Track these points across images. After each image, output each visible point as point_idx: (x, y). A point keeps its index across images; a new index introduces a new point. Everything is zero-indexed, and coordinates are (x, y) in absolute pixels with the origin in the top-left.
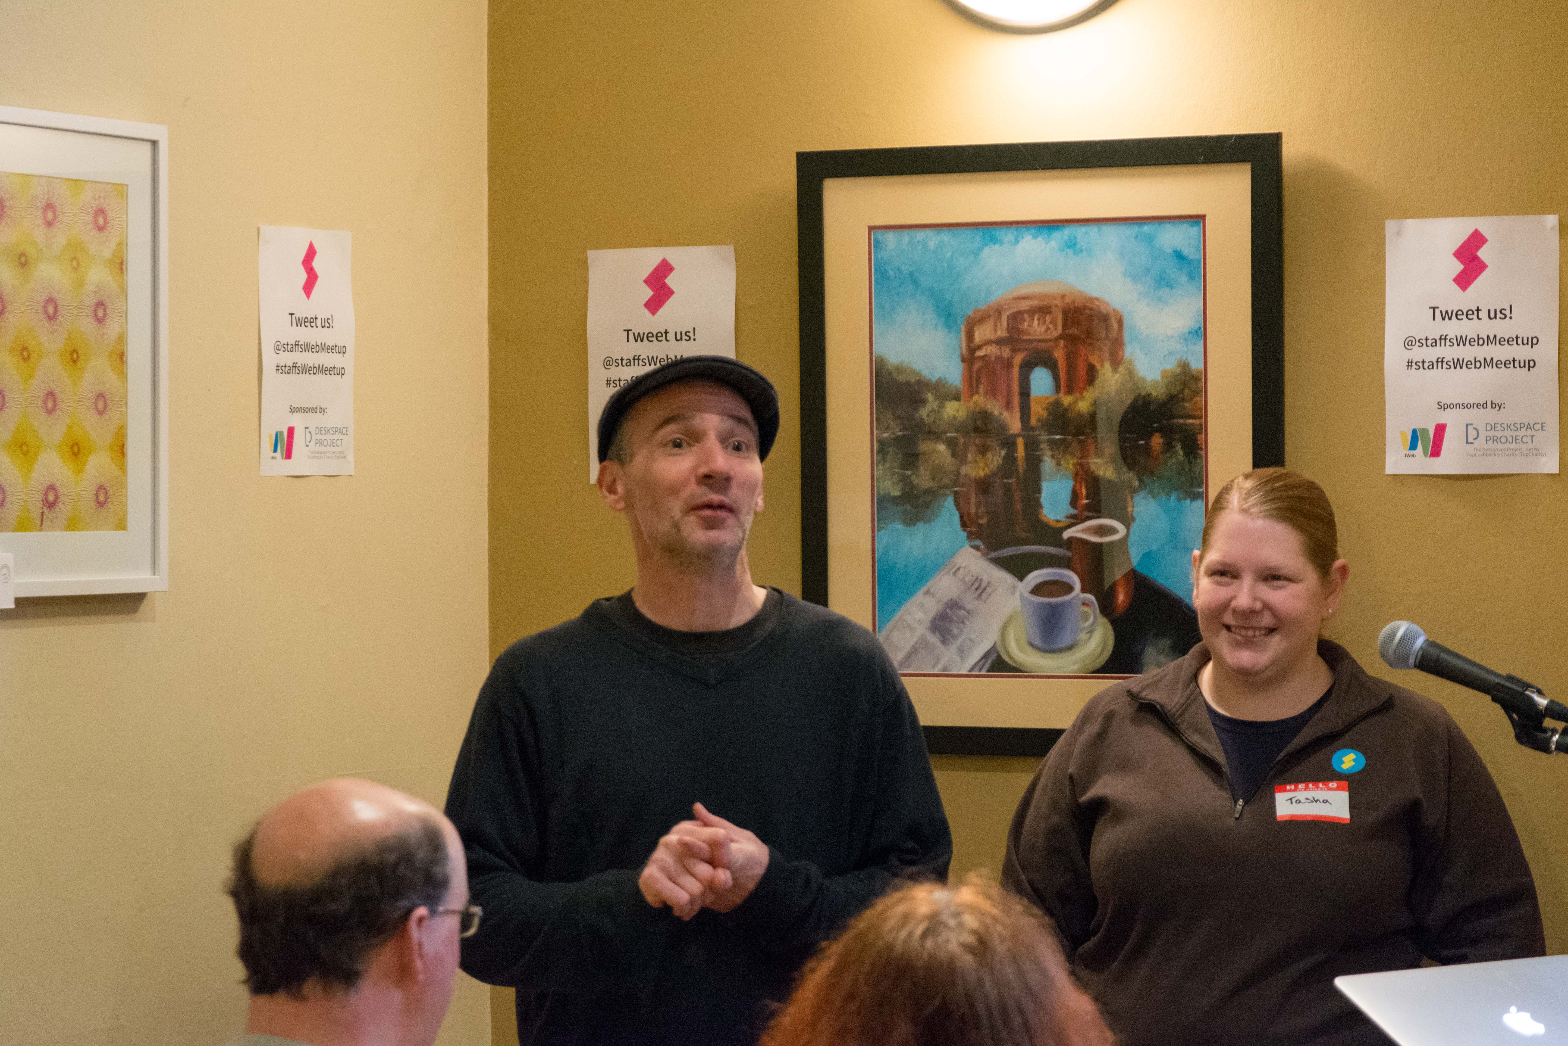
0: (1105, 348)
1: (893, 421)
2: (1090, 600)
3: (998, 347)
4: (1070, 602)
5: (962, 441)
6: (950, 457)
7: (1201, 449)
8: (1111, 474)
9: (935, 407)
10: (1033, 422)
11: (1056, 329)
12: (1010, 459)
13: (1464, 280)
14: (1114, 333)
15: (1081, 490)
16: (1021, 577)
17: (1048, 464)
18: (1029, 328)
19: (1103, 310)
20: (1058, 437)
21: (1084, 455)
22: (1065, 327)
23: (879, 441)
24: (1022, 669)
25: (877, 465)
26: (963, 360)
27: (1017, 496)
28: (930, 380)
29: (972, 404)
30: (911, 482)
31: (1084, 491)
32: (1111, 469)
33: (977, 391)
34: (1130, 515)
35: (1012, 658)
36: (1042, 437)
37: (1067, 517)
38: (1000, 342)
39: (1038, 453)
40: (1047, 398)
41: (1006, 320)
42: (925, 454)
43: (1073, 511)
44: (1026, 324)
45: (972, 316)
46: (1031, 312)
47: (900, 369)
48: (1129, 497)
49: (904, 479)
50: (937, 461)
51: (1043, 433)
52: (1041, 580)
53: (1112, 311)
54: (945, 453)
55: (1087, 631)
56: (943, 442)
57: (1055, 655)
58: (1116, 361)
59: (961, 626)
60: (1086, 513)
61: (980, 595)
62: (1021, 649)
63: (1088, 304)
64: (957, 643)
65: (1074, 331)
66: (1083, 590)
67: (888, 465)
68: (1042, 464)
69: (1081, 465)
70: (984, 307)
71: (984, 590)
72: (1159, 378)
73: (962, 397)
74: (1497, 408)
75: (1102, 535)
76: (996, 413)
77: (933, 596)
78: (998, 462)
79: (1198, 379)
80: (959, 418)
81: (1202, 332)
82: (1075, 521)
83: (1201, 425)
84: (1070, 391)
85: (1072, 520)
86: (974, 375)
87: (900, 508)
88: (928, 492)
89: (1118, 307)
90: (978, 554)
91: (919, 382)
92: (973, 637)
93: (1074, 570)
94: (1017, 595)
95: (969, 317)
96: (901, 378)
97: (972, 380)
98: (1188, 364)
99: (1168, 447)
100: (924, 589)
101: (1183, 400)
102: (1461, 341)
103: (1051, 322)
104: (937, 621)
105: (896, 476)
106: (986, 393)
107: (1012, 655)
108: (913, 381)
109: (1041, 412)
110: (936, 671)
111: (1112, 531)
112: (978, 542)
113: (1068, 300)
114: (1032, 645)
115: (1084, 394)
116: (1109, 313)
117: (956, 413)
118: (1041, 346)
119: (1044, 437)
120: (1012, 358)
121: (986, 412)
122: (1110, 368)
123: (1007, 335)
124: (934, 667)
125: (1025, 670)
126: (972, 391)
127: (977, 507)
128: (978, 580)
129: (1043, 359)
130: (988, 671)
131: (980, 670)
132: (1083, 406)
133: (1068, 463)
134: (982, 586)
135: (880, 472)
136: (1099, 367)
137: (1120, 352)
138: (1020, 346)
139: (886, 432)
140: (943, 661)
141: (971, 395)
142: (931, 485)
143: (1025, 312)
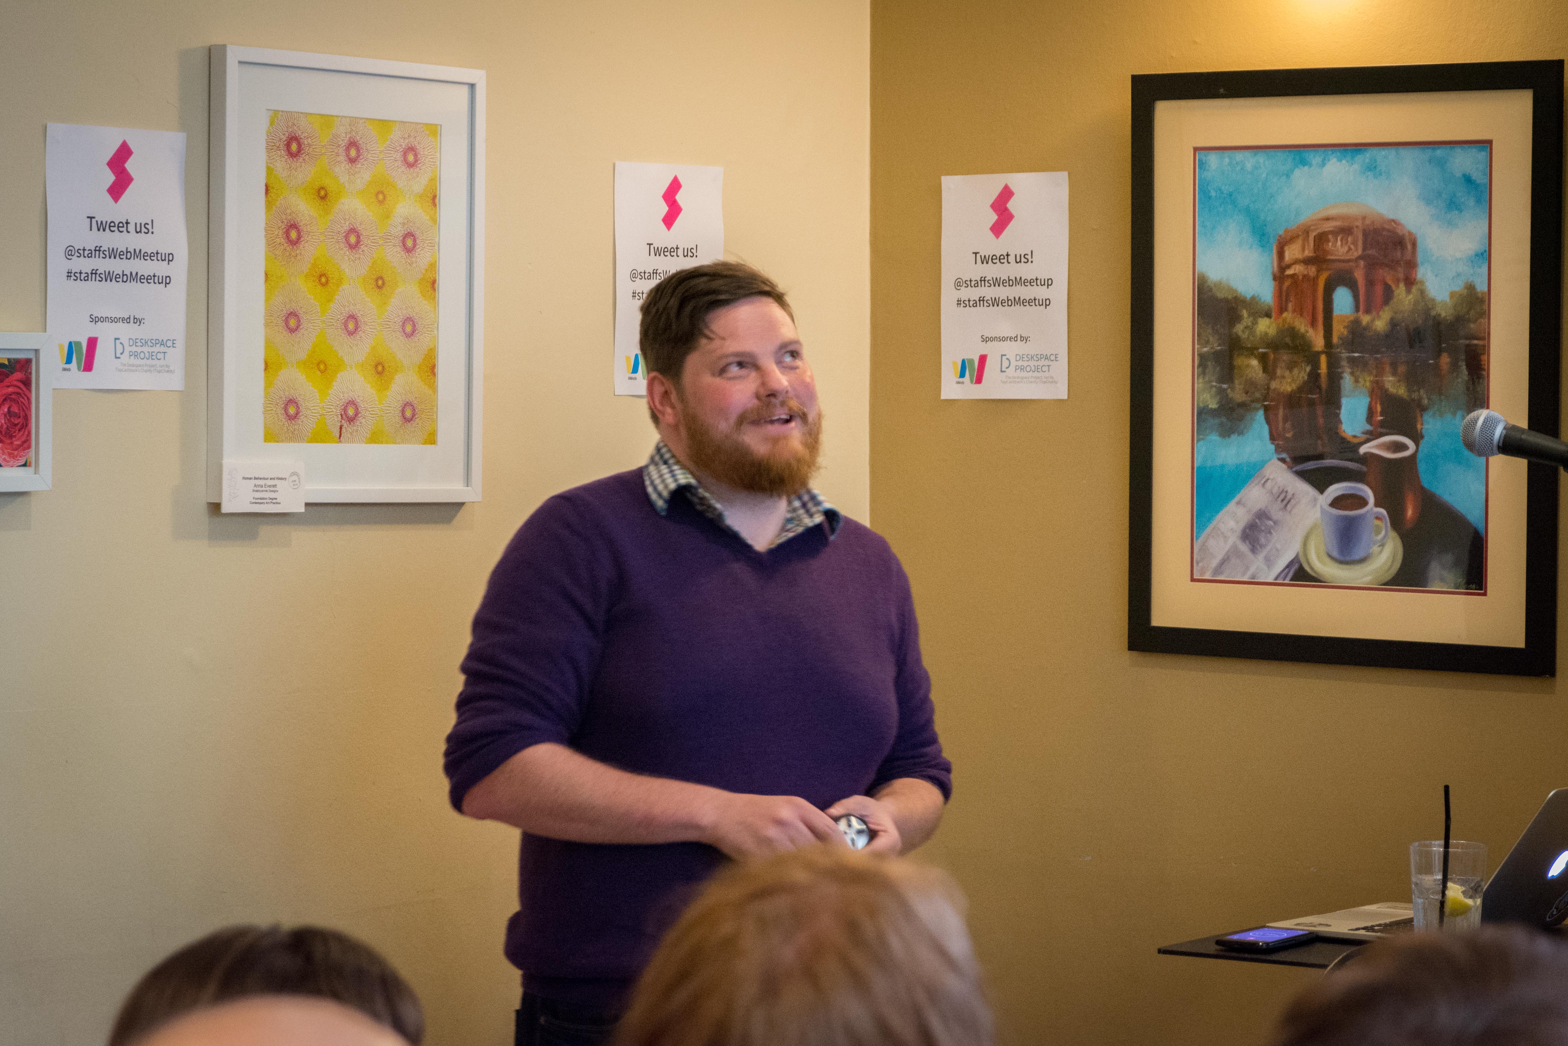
0: (1400, 269)
1: (1213, 336)
2: (1381, 513)
3: (1306, 267)
4: (1364, 515)
5: (1272, 356)
6: (1261, 371)
7: (1485, 370)
8: (1403, 391)
9: (1250, 324)
10: (1335, 340)
11: (1357, 250)
12: (1314, 376)
14: (1408, 257)
15: (1376, 406)
16: (1321, 490)
17: (1347, 381)
18: (1333, 248)
19: (1400, 232)
20: (1356, 355)
21: (1380, 373)
22: (1365, 248)
23: (1200, 355)
24: (1321, 579)
25: (1198, 377)
26: (1275, 278)
27: (1320, 412)
28: (1246, 298)
29: (1281, 321)
30: (1227, 395)
31: (1379, 409)
32: (1403, 388)
33: (1286, 309)
34: (1419, 431)
35: (1311, 568)
36: (1342, 355)
37: (1363, 433)
38: (1307, 261)
39: (1340, 370)
40: (1347, 317)
41: (1313, 240)
42: (1239, 367)
43: (1369, 427)
44: (1330, 244)
45: (1284, 235)
46: (1336, 232)
47: (1219, 285)
48: (1419, 415)
49: (1221, 392)
50: (1250, 375)
51: (1343, 351)
52: (1340, 493)
53: (1407, 233)
54: (1257, 368)
55: (1378, 545)
56: (1256, 357)
57: (1348, 567)
58: (1410, 282)
59: (1268, 535)
60: (1380, 430)
61: (1286, 505)
62: (1321, 561)
63: (1386, 226)
64: (1265, 552)
65: (1373, 252)
66: (1377, 505)
67: (1207, 379)
68: (1342, 381)
69: (1377, 382)
70: (1294, 227)
71: (1289, 501)
72: (1448, 300)
73: (1273, 314)
75: (1395, 451)
76: (1303, 330)
77: (1244, 505)
78: (1303, 377)
79: (1482, 301)
80: (1270, 335)
81: (1486, 255)
82: (1371, 437)
83: (1484, 346)
84: (1368, 311)
85: (1368, 436)
86: (1284, 294)
87: (1217, 421)
88: (1242, 405)
90: (1284, 466)
91: (1236, 299)
92: (1279, 546)
93: (1368, 485)
94: (1318, 508)
95: (1280, 236)
96: (1220, 295)
97: (1282, 298)
98: (1474, 286)
99: (1454, 366)
100: (1236, 499)
101: (1469, 321)
104: (1247, 530)
105: (1214, 389)
106: (1294, 311)
107: (1312, 564)
108: (1230, 297)
109: (1342, 330)
110: (1245, 579)
111: (1404, 447)
112: (1284, 455)
113: (1368, 222)
114: (1330, 556)
115: (1381, 313)
116: (1404, 235)
117: (1268, 331)
118: (1343, 266)
119: (1345, 355)
120: (1317, 276)
121: (1293, 329)
122: (1404, 288)
123: (1314, 255)
124: (1244, 574)
125: (1323, 580)
126: (1282, 309)
127: (1285, 420)
128: (1284, 491)
129: (1344, 279)
130: (1291, 580)
131: (1284, 580)
132: (1381, 324)
133: (1365, 381)
134: (1288, 498)
135: (1200, 385)
136: (1394, 288)
137: (1414, 274)
138: (1324, 266)
139: (1206, 347)
140: (1252, 569)
141: (1281, 313)
142: (1244, 398)
143: (1330, 232)
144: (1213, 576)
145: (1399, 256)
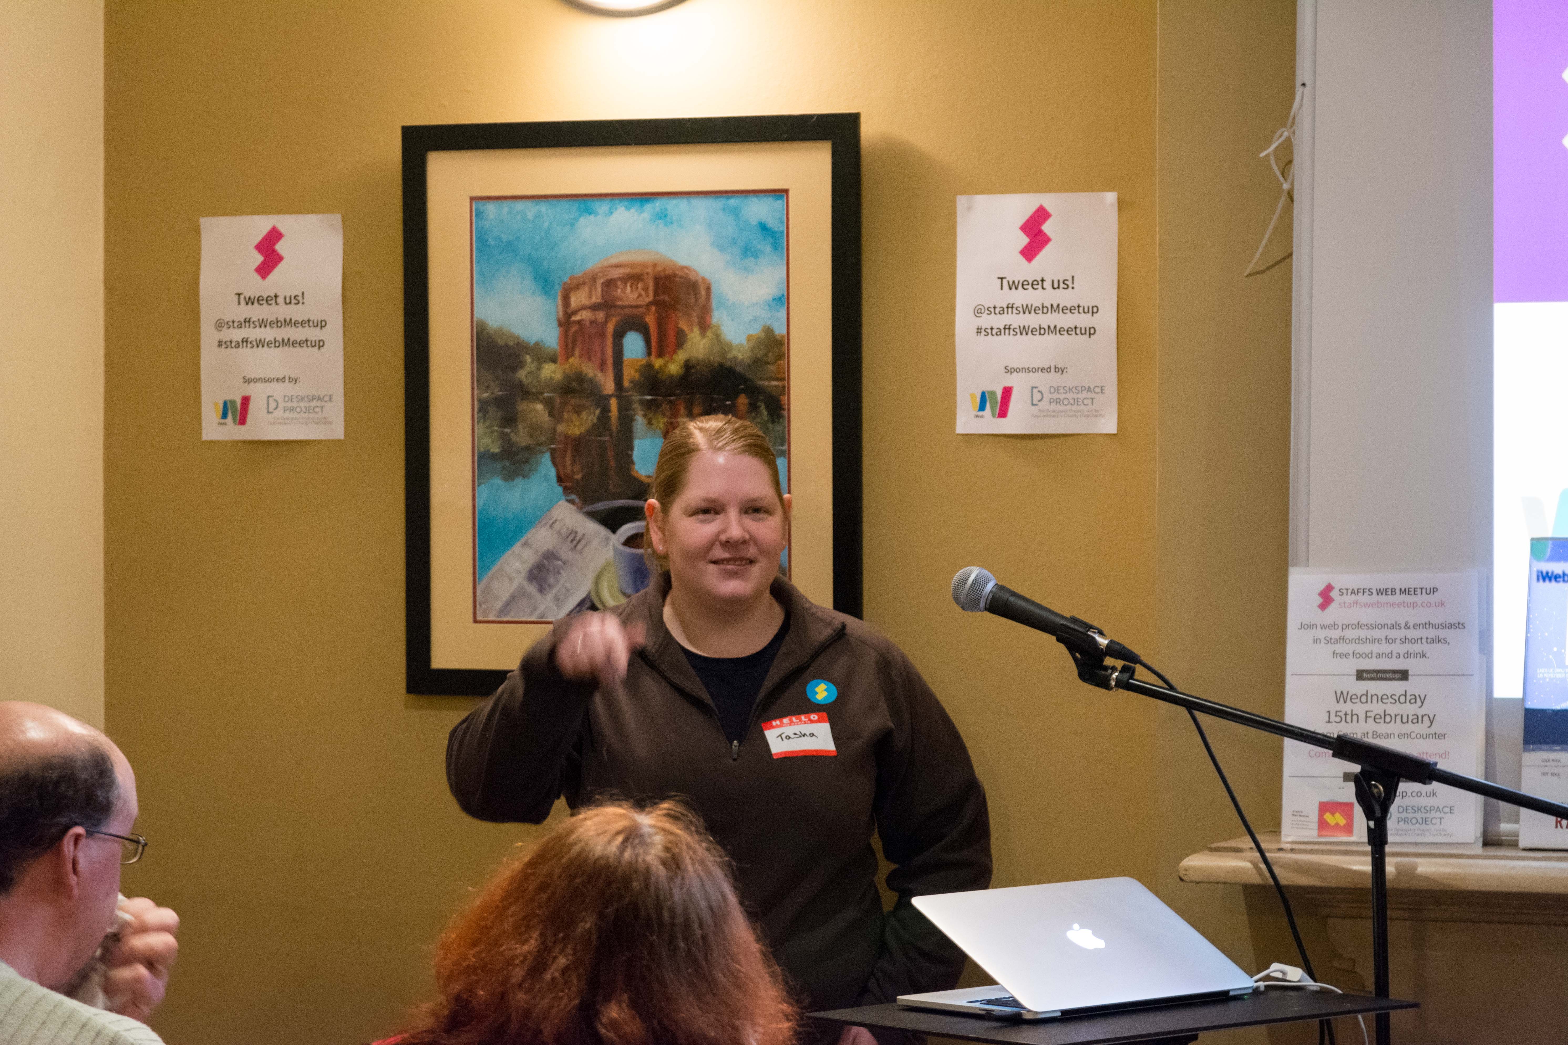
0: (694, 314)
1: (493, 382)
3: (593, 312)
5: (558, 401)
6: (547, 415)
7: (784, 409)
9: (534, 369)
10: (626, 383)
11: (647, 295)
12: (604, 419)
13: (1029, 253)
14: (702, 300)
16: (614, 530)
17: (640, 422)
18: (622, 294)
19: (692, 277)
20: (649, 397)
21: (674, 415)
22: (656, 293)
23: (480, 401)
25: (478, 423)
26: (560, 324)
27: (610, 454)
28: (529, 344)
29: (567, 366)
30: (510, 440)
33: (572, 355)
36: (633, 398)
38: (594, 308)
39: (631, 412)
40: (638, 361)
41: (600, 286)
42: (523, 412)
44: (619, 291)
45: (569, 282)
46: (625, 279)
47: (500, 332)
49: (503, 436)
50: (534, 420)
51: (635, 394)
52: (632, 532)
53: (700, 279)
54: (542, 413)
56: (541, 402)
58: (704, 326)
59: (557, 575)
61: (576, 546)
62: (614, 598)
63: (678, 272)
64: (554, 591)
65: (662, 297)
67: (488, 423)
68: (634, 424)
70: (579, 275)
71: (579, 541)
72: (745, 342)
73: (559, 359)
74: (1060, 372)
76: (590, 375)
77: (531, 547)
78: (592, 421)
79: (781, 344)
80: (555, 379)
81: (784, 300)
83: (784, 387)
84: (660, 355)
86: (570, 339)
87: (498, 465)
88: (527, 448)
89: (707, 276)
90: (573, 507)
91: (518, 344)
92: (569, 586)
94: (611, 548)
95: (565, 283)
96: (500, 341)
97: (568, 343)
98: (772, 329)
99: (753, 407)
100: (522, 541)
102: (1027, 309)
103: (643, 289)
104: (534, 571)
105: (496, 434)
106: (581, 356)
108: (512, 343)
109: (633, 373)
110: (533, 618)
112: (573, 497)
113: (659, 269)
115: (674, 357)
116: (697, 281)
117: (553, 375)
118: (634, 311)
119: (637, 398)
120: (606, 322)
121: (581, 373)
122: (698, 332)
123: (602, 301)
124: (531, 614)
126: (568, 354)
127: (573, 463)
128: (574, 532)
129: (635, 323)
132: (674, 368)
133: (658, 422)
134: (578, 538)
135: (481, 430)
136: (687, 332)
137: (708, 319)
138: (613, 312)
139: (487, 392)
140: (540, 609)
141: (567, 358)
142: (529, 442)
143: (619, 279)
144: (498, 617)
145: (693, 301)
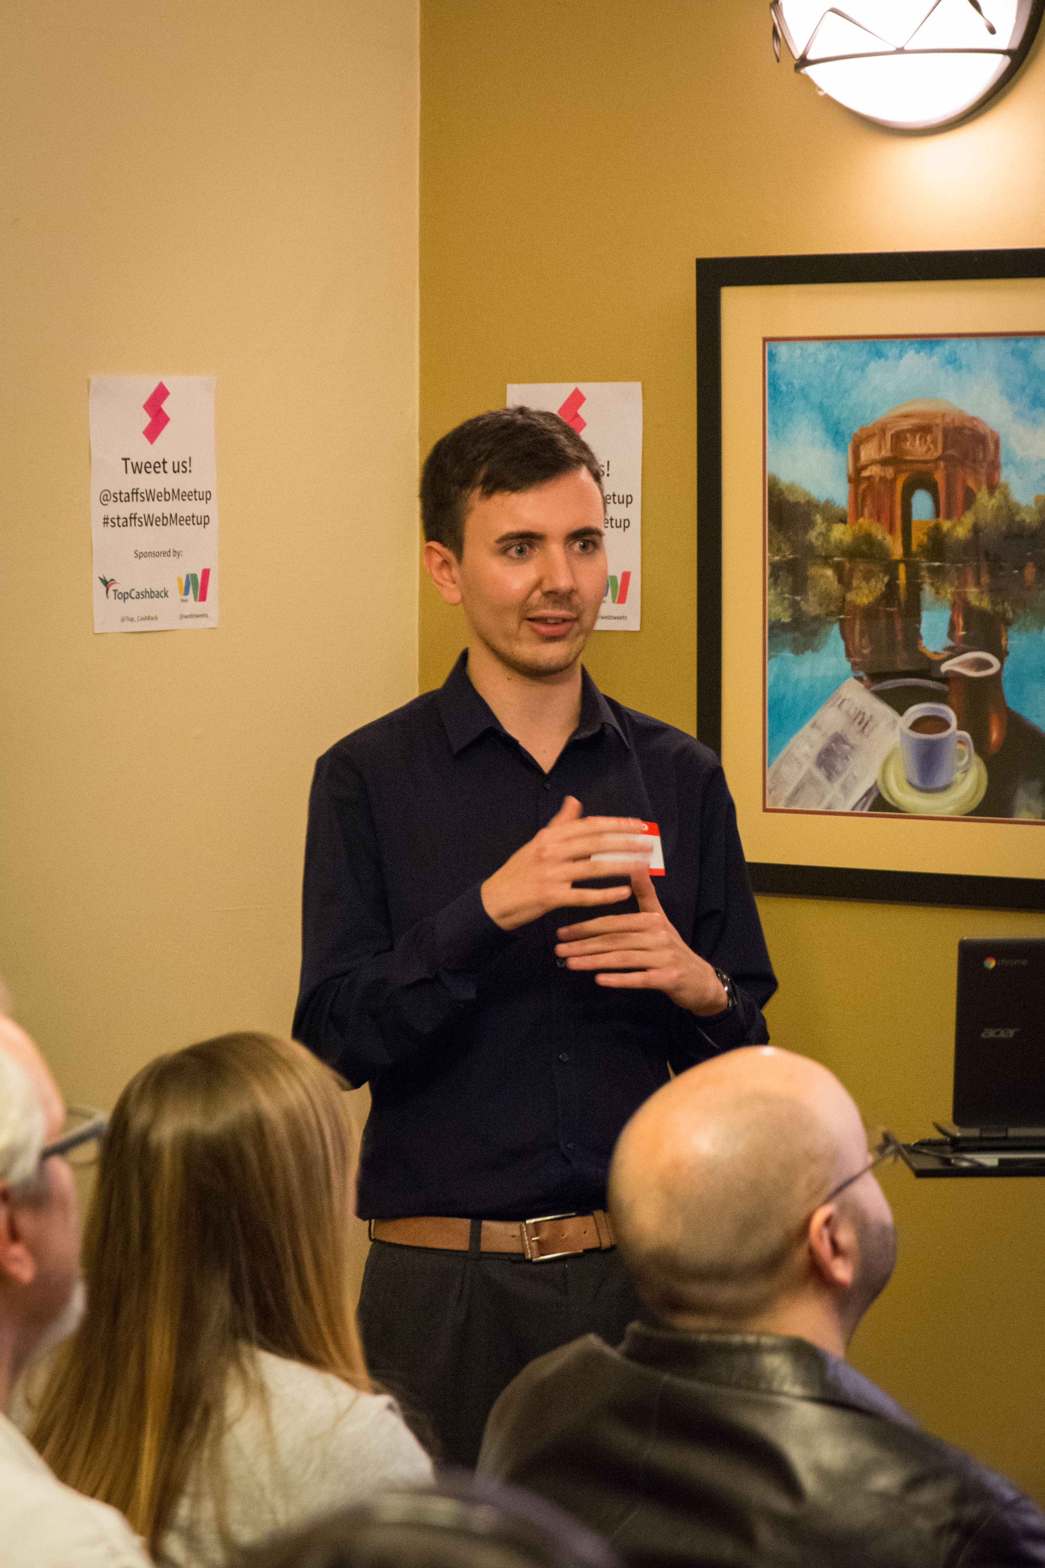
0: (983, 471)
1: (785, 543)
2: (964, 737)
3: (883, 468)
4: (946, 739)
5: (849, 565)
6: (836, 583)
8: (986, 604)
9: (824, 530)
10: (914, 548)
11: (937, 449)
12: (892, 586)
14: (990, 457)
15: (959, 621)
16: (901, 711)
17: (928, 592)
18: (911, 448)
19: (981, 429)
20: (937, 564)
21: (963, 584)
22: (945, 449)
23: (770, 564)
24: (900, 808)
25: (770, 589)
26: (850, 480)
27: (899, 626)
28: (819, 501)
29: (858, 527)
30: (800, 608)
31: (962, 623)
32: (987, 600)
33: (862, 515)
34: (1004, 648)
35: (890, 796)
36: (922, 564)
37: (945, 649)
38: (884, 462)
39: (919, 581)
40: (927, 523)
41: (890, 438)
42: (813, 578)
43: (950, 643)
44: (908, 443)
45: (859, 434)
46: (914, 431)
47: (791, 488)
48: (1003, 630)
49: (794, 605)
50: (824, 587)
51: (923, 560)
52: (919, 715)
53: (988, 431)
54: (832, 578)
55: (961, 771)
56: (830, 567)
57: (930, 795)
58: (993, 485)
59: (845, 761)
60: (963, 646)
61: (864, 728)
62: (901, 789)
63: (968, 425)
64: (842, 779)
65: (952, 452)
66: (960, 728)
67: (779, 590)
68: (922, 593)
69: (959, 594)
70: (870, 425)
71: (867, 724)
72: (1033, 505)
73: (848, 520)
75: (978, 669)
76: (880, 537)
77: (819, 728)
78: (880, 589)
80: (846, 542)
82: (953, 653)
84: (949, 517)
85: (950, 653)
86: (860, 497)
87: (789, 636)
88: (816, 619)
89: (996, 429)
90: (861, 686)
91: (809, 503)
92: (856, 774)
93: (951, 705)
94: (897, 731)
95: (856, 435)
96: (792, 499)
97: (858, 500)
99: (1041, 577)
100: (811, 722)
104: (823, 756)
105: (786, 602)
106: (871, 516)
107: (892, 793)
108: (803, 501)
109: (922, 537)
110: (821, 809)
111: (987, 665)
112: (861, 674)
113: (948, 420)
114: (910, 784)
115: (962, 518)
116: (986, 433)
117: (843, 537)
118: (923, 467)
119: (925, 564)
120: (895, 478)
121: (870, 535)
122: (986, 491)
123: (892, 455)
124: (819, 803)
125: (903, 810)
126: (858, 514)
127: (862, 636)
128: (861, 713)
129: (924, 481)
130: (870, 810)
131: (862, 809)
132: (963, 530)
133: (946, 592)
134: (865, 721)
135: (772, 597)
136: (976, 491)
137: (997, 476)
138: (903, 467)
139: (778, 555)
140: (828, 798)
141: (857, 518)
142: (818, 612)
143: (908, 431)
144: (787, 806)
145: (981, 456)
